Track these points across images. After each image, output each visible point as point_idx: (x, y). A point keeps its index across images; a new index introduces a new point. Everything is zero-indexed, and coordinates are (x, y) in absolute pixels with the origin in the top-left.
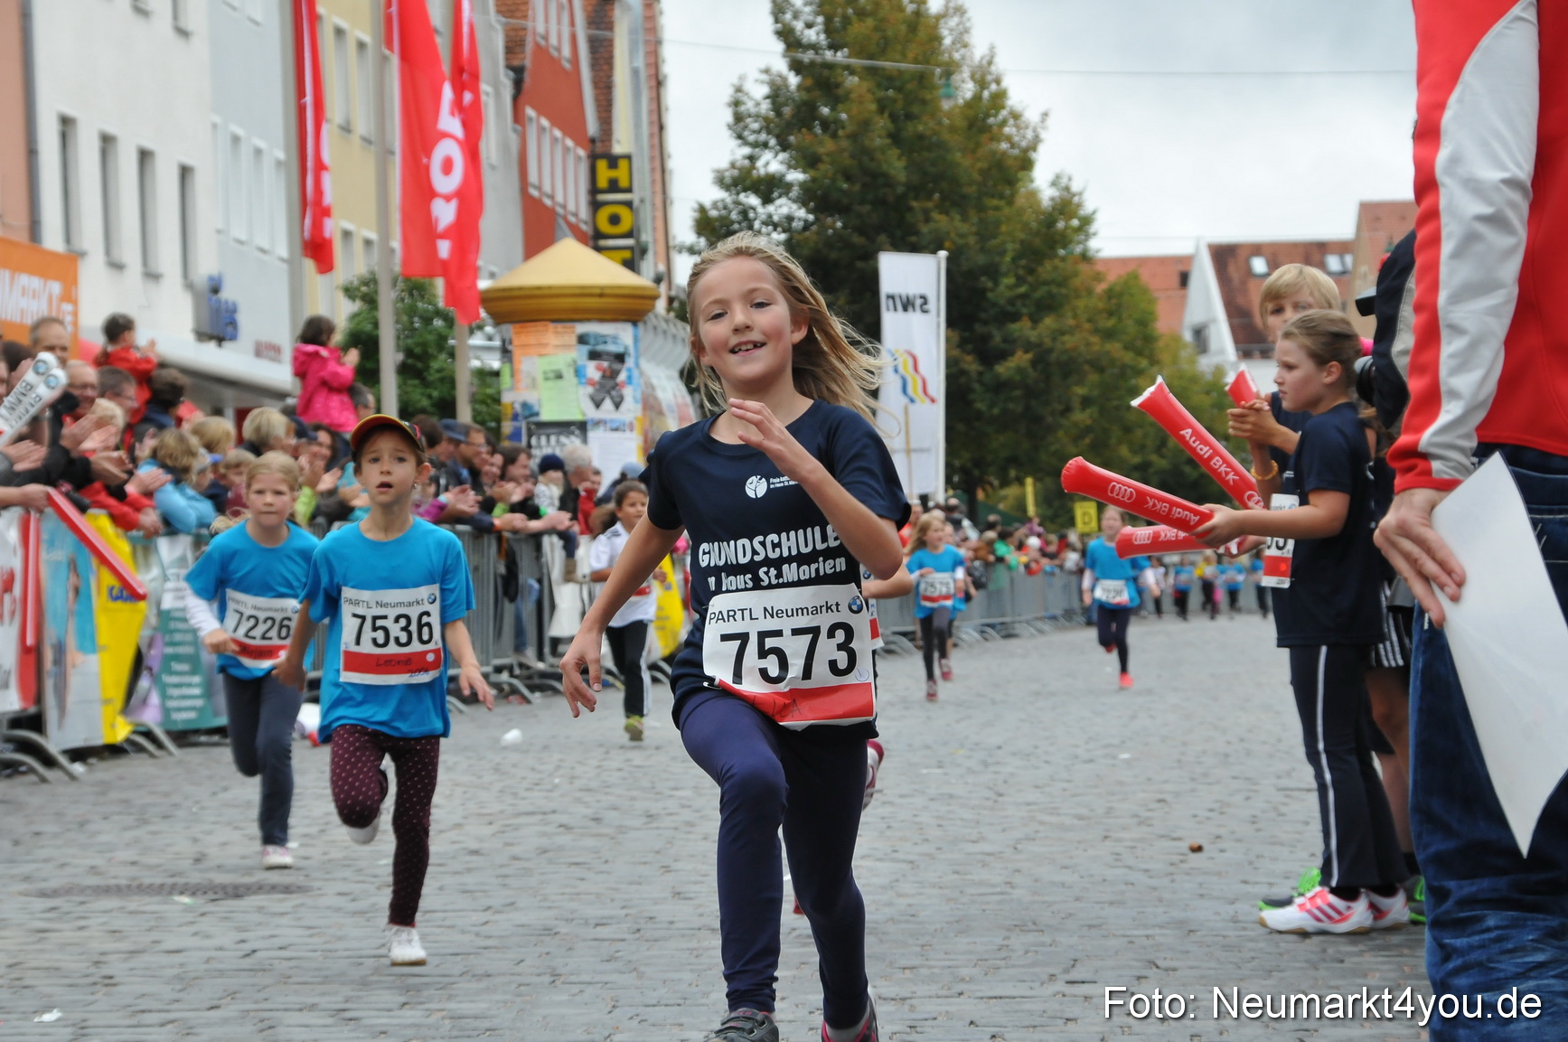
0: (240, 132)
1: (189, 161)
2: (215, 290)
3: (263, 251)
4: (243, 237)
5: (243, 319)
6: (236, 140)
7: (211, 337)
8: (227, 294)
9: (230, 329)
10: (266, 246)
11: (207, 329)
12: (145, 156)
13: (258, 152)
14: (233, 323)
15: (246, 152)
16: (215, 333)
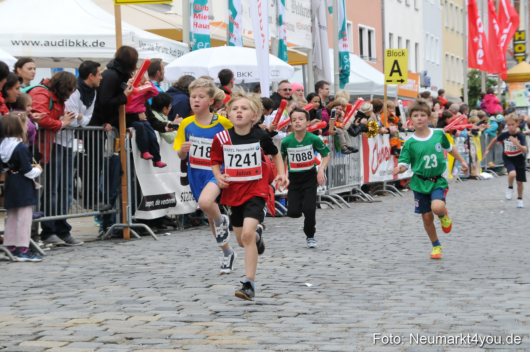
0: (428, 33)
1: (417, 42)
2: (425, 75)
3: (433, 63)
4: (429, 60)
5: (431, 81)
6: (427, 35)
7: (424, 86)
8: (427, 76)
9: (429, 84)
10: (434, 62)
11: (423, 84)
12: (407, 41)
13: (432, 38)
14: (429, 83)
15: (429, 37)
16: (425, 85)
